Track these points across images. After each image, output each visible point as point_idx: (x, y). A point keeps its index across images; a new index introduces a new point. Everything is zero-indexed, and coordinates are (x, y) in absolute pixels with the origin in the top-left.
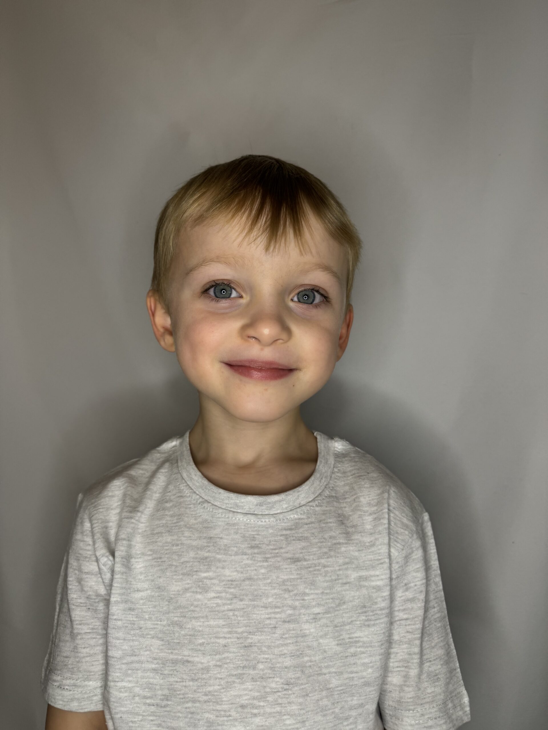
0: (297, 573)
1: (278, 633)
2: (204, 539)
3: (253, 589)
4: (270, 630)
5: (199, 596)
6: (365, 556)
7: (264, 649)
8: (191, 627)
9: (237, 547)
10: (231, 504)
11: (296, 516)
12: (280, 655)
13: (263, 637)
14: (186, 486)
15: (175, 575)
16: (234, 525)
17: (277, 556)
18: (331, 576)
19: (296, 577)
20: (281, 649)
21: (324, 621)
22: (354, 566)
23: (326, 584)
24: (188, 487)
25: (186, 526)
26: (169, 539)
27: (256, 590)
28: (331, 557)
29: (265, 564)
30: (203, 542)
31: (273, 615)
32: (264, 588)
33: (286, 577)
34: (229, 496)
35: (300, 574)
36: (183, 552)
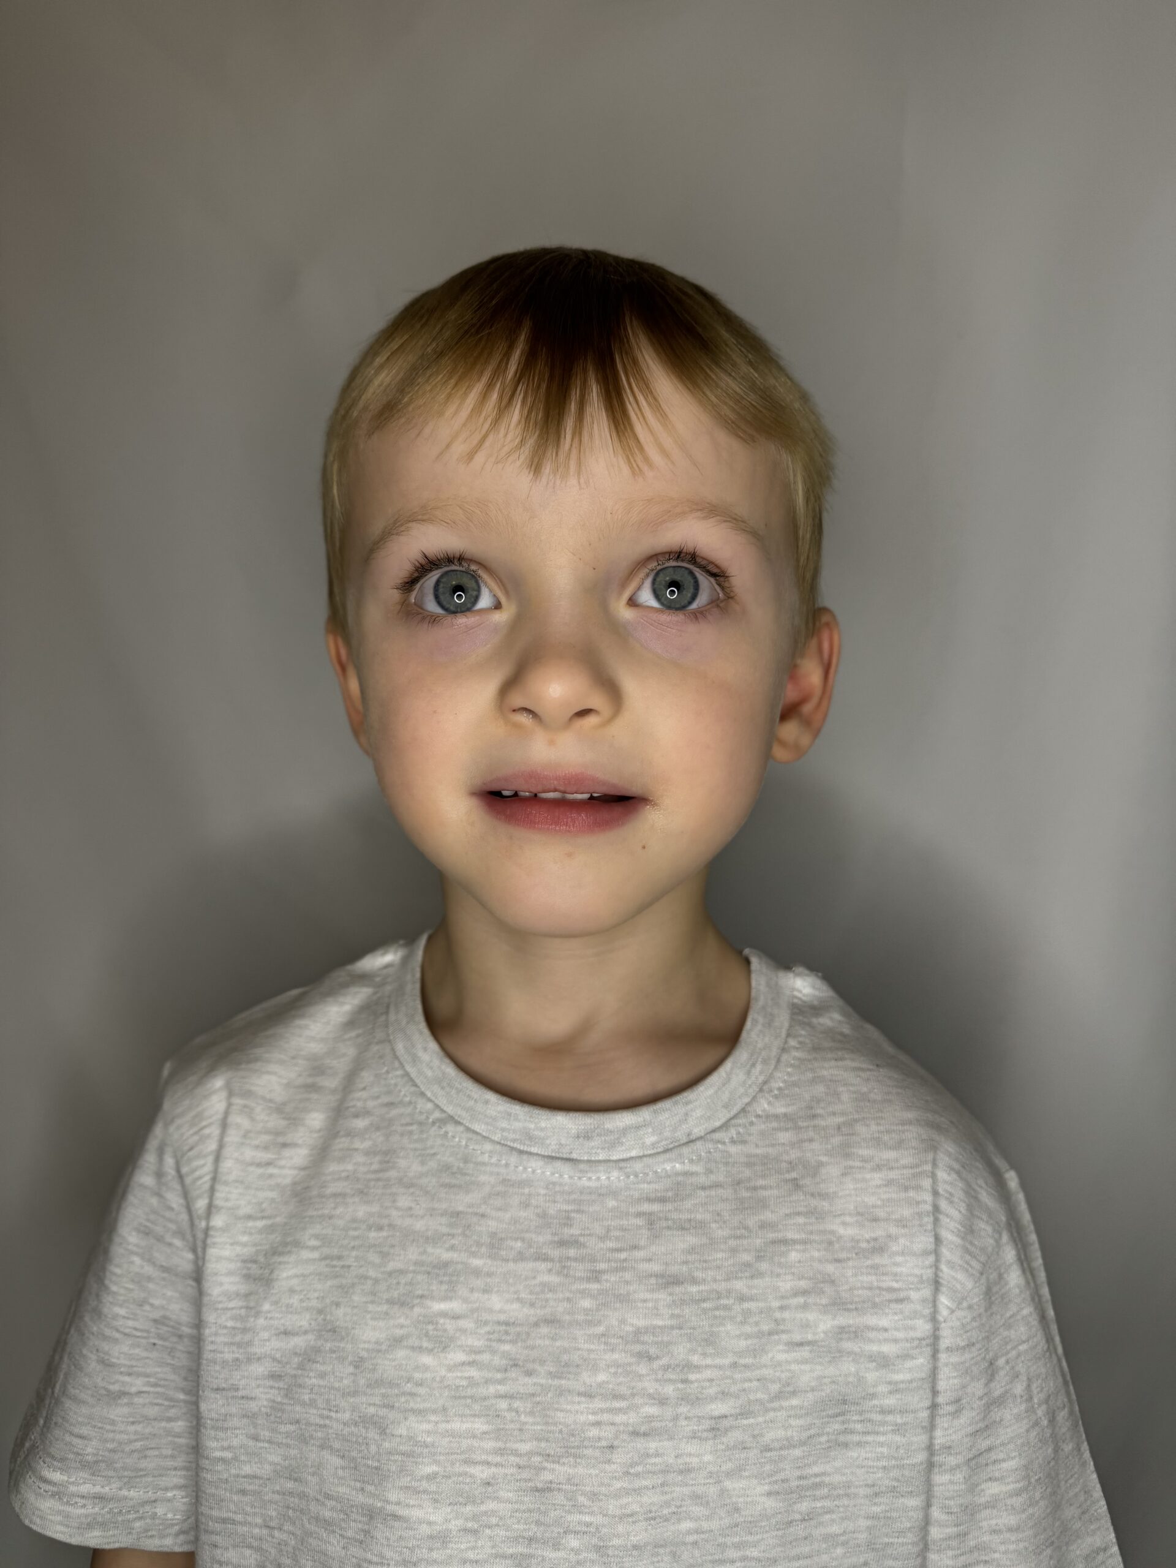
0: (672, 1314)
1: (618, 1461)
2: (442, 1215)
3: (558, 1348)
4: (597, 1453)
5: (427, 1360)
6: (856, 1275)
7: (581, 1499)
8: (404, 1432)
9: (523, 1240)
10: (514, 1131)
11: (677, 1165)
12: (622, 1517)
13: (581, 1470)
14: (402, 1076)
15: (372, 1302)
16: (521, 1184)
17: (624, 1269)
18: (757, 1324)
19: (669, 1323)
20: (625, 1501)
21: (735, 1436)
22: (824, 1301)
23: (743, 1343)
24: (406, 1078)
25: (400, 1181)
26: (361, 1211)
27: (565, 1351)
28: (760, 1275)
29: (594, 1286)
30: (441, 1224)
31: (606, 1417)
32: (586, 1346)
33: (641, 1323)
34: (509, 1110)
35: (678, 1316)
36: (393, 1246)
